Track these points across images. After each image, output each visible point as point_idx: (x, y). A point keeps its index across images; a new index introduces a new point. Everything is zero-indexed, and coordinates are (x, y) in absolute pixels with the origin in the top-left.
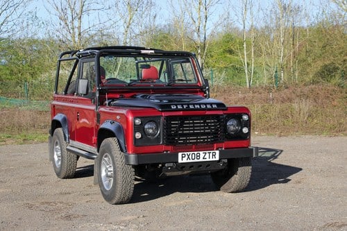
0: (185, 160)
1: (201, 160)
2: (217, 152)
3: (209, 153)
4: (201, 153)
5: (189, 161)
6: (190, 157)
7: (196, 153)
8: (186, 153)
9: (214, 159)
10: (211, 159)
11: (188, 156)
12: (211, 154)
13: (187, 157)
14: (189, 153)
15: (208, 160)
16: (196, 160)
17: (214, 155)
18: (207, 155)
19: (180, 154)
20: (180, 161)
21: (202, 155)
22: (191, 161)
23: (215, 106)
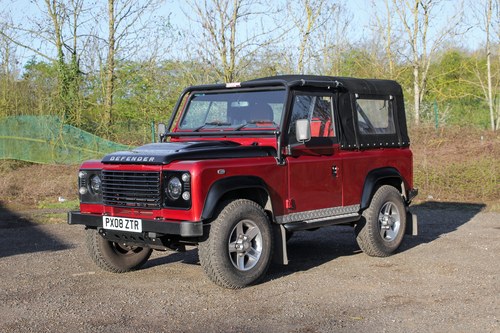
0: (109, 227)
1: (124, 229)
2: (140, 221)
3: (132, 221)
4: (124, 219)
5: (112, 228)
6: (114, 223)
7: (119, 219)
8: (109, 218)
9: (136, 231)
10: (133, 230)
11: (112, 222)
12: (133, 223)
14: (112, 218)
15: (130, 230)
16: (119, 229)
17: (136, 226)
18: (130, 223)
19: (104, 218)
20: (105, 227)
21: (125, 223)
22: (115, 228)
23: (152, 159)
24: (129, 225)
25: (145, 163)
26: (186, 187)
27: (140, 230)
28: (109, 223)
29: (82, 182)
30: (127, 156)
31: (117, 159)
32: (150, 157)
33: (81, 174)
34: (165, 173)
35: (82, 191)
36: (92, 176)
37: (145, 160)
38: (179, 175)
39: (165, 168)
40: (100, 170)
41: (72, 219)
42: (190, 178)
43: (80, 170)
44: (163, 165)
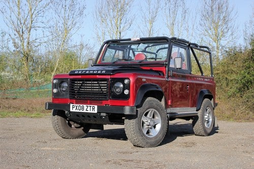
0: (74, 110)
1: (85, 111)
2: (96, 107)
3: (90, 107)
4: (85, 106)
5: (76, 111)
6: (78, 108)
7: (81, 105)
8: (75, 105)
9: (93, 112)
10: (91, 112)
13: (75, 108)
14: (77, 105)
15: (89, 112)
16: (81, 111)
17: (93, 109)
19: (71, 105)
21: (85, 108)
22: (78, 111)
23: (104, 72)
24: (89, 109)
25: (99, 74)
26: (126, 87)
27: (96, 112)
28: (74, 108)
29: (55, 86)
30: (86, 71)
31: (80, 72)
32: (102, 71)
33: (55, 81)
34: (113, 79)
35: (55, 91)
36: (62, 82)
37: (99, 72)
38: (122, 80)
39: (112, 77)
40: (68, 79)
41: (48, 107)
42: (130, 82)
43: (54, 79)
44: (111, 75)
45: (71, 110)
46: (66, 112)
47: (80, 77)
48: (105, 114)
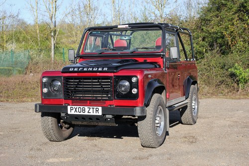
0: (73, 112)
1: (86, 113)
2: (100, 108)
3: (93, 108)
4: (86, 107)
5: (76, 113)
6: (77, 110)
7: (82, 107)
8: (73, 107)
9: (97, 114)
10: (95, 114)
11: (76, 109)
12: (95, 110)
13: (74, 110)
14: (76, 107)
15: (92, 114)
16: (82, 113)
17: (97, 111)
18: (91, 110)
19: (69, 107)
21: (87, 110)
22: (78, 113)
23: (106, 69)
25: (100, 72)
26: (132, 85)
27: (100, 113)
28: (72, 110)
29: (44, 85)
30: (84, 68)
31: (76, 69)
32: (103, 68)
33: (45, 80)
34: (117, 77)
35: (45, 90)
36: (53, 81)
37: (100, 69)
38: (129, 79)
39: (116, 74)
40: (60, 77)
41: (39, 109)
42: (138, 80)
43: (43, 77)
44: (114, 72)
45: (69, 113)
46: (63, 115)
47: (76, 74)
48: (111, 116)
